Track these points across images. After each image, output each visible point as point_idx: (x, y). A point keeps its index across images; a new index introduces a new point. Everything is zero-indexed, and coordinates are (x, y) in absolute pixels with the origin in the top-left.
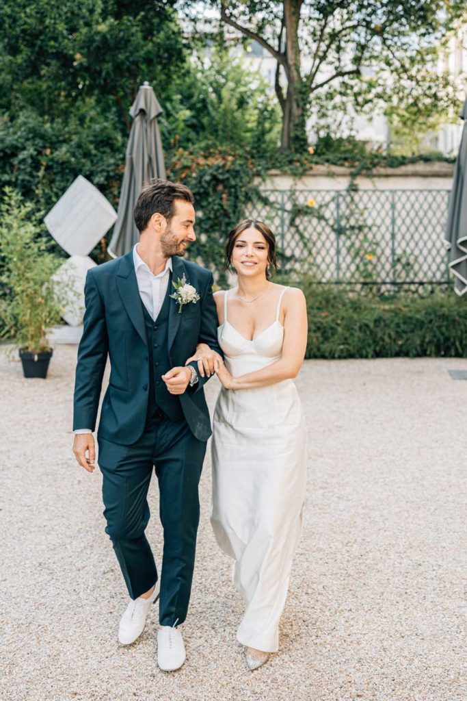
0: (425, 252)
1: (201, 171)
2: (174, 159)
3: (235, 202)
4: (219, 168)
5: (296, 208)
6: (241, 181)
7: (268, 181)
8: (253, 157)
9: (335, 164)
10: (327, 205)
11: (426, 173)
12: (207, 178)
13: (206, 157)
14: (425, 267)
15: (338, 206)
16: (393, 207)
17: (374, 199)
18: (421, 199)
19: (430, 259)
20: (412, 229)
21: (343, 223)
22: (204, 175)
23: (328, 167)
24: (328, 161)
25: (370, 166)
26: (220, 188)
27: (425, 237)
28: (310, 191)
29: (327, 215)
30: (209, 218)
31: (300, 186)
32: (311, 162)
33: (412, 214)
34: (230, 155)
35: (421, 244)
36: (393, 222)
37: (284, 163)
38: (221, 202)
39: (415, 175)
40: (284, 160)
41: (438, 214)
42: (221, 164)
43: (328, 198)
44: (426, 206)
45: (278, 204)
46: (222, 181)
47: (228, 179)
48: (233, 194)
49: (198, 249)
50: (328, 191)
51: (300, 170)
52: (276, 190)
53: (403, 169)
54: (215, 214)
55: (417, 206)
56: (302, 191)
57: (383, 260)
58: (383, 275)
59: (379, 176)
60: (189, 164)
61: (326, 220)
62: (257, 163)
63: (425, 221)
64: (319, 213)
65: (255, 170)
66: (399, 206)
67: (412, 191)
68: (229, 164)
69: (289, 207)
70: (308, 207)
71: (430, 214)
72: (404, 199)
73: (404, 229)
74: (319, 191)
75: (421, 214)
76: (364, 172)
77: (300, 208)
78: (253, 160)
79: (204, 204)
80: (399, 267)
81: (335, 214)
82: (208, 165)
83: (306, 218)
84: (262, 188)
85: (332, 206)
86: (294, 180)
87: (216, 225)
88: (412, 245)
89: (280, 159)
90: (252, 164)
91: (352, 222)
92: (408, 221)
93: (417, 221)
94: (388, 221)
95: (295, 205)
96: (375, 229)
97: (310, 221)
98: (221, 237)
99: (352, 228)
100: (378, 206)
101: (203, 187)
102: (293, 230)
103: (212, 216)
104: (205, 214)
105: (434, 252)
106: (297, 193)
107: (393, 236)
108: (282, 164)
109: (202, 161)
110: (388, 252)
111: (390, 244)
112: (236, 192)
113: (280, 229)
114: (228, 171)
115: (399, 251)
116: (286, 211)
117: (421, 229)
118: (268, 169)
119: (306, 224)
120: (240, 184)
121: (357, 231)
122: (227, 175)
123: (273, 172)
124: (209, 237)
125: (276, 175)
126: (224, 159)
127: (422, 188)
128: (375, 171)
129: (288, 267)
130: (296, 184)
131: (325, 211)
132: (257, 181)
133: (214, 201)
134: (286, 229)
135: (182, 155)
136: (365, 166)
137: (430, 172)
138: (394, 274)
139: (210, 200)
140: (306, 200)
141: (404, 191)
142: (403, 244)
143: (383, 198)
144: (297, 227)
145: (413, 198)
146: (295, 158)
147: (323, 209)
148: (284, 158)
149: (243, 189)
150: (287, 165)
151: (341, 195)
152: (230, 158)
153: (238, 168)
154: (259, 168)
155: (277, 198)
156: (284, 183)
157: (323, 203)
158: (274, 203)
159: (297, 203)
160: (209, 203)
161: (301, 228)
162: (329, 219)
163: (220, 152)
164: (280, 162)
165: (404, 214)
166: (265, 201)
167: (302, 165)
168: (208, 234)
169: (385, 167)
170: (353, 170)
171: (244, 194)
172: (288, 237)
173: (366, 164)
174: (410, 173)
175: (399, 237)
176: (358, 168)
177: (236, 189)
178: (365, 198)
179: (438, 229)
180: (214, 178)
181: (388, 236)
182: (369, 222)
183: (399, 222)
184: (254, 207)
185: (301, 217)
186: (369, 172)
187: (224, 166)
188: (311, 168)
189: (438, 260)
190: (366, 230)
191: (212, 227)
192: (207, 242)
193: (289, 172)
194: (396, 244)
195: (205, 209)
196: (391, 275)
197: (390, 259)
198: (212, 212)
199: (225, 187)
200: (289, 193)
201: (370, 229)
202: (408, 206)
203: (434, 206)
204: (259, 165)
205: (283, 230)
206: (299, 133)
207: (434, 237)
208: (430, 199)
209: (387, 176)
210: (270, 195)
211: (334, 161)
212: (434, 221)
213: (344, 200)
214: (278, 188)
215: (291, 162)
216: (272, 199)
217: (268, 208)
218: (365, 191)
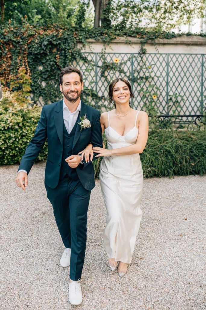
0: (187, 94)
1: (41, 38)
2: (23, 30)
3: (65, 60)
4: (54, 36)
5: (105, 64)
6: (69, 46)
7: (87, 46)
8: (76, 30)
9: (130, 36)
10: (125, 63)
11: (188, 43)
12: (46, 43)
13: (45, 30)
14: (187, 104)
15: (132, 64)
16: (168, 64)
17: (155, 59)
18: (185, 59)
19: (190, 99)
20: (179, 79)
21: (136, 75)
22: (44, 41)
23: (126, 38)
24: (125, 34)
25: (154, 37)
26: (55, 50)
27: (188, 84)
28: (115, 54)
29: (126, 69)
30: (47, 71)
31: (108, 50)
32: (115, 34)
33: (180, 69)
34: (61, 29)
35: (185, 89)
36: (168, 74)
37: (98, 34)
38: (55, 60)
39: (182, 44)
40: (98, 33)
41: (196, 69)
42: (55, 34)
43: (126, 59)
44: (188, 64)
45: (93, 62)
46: (56, 46)
47: (60, 44)
48: (63, 54)
49: (40, 92)
50: (126, 54)
51: (108, 39)
52: (92, 53)
53: (174, 40)
54: (51, 68)
55: (183, 64)
56: (109, 54)
57: (161, 99)
58: (161, 109)
59: (159, 44)
60: (33, 33)
61: (125, 73)
62: (79, 34)
63: (188, 74)
64: (120, 68)
65: (78, 38)
66: (171, 64)
67: (180, 54)
68: (60, 34)
69: (100, 64)
70: (113, 64)
71: (191, 69)
72: (174, 59)
73: (174, 79)
74: (120, 54)
75: (185, 69)
76: (150, 41)
77: (108, 65)
78: (77, 32)
79: (44, 61)
80: (171, 103)
81: (130, 69)
82: (46, 35)
83: (112, 72)
84: (82, 51)
85: (129, 64)
86: (104, 46)
87: (52, 75)
88: (179, 89)
89: (94, 32)
90: (76, 34)
91: (142, 74)
92: (177, 74)
93: (182, 74)
94: (164, 74)
95: (104, 63)
96: (156, 79)
97: (114, 74)
98: (56, 84)
99: (142, 78)
100: (158, 64)
101: (43, 49)
102: (103, 79)
103: (49, 69)
104: (44, 68)
105: (193, 94)
106: (106, 55)
107: (167, 83)
108: (96, 35)
109: (42, 32)
110: (164, 94)
111: (166, 89)
112: (65, 53)
113: (94, 78)
114: (60, 39)
115: (171, 93)
116: (98, 67)
117: (185, 79)
118: (87, 38)
119: (112, 75)
120: (68, 48)
121: (144, 80)
122: (60, 42)
123: (90, 40)
124: (47, 83)
125: (92, 43)
126: (57, 31)
127: (186, 53)
128: (156, 41)
129: (100, 103)
130: (105, 49)
131: (124, 67)
132: (79, 46)
133: (50, 59)
134: (98, 79)
135: (28, 28)
136: (151, 37)
137: (191, 42)
138: (168, 109)
139: (48, 58)
140: (112, 59)
141: (175, 54)
142: (174, 89)
143: (161, 59)
144: (106, 77)
145: (180, 59)
146: (104, 32)
147: (123, 66)
148: (98, 31)
149: (70, 51)
150: (100, 36)
151: (135, 57)
152: (61, 31)
153: (66, 37)
154: (81, 37)
155: (92, 58)
156: (97, 48)
157: (123, 62)
158: (91, 61)
159: (106, 61)
160: (47, 60)
161: (109, 78)
162: (127, 72)
163: (55, 26)
164: (95, 34)
165: (174, 69)
166: (85, 60)
167: (109, 36)
168: (47, 82)
169: (163, 38)
170: (142, 40)
171: (71, 54)
172: (100, 84)
173: (151, 36)
174: (179, 43)
175: (171, 84)
176: (146, 38)
177: (65, 51)
178: (150, 59)
179: (196, 79)
180: (50, 43)
181: (164, 84)
182: (153, 75)
183: (171, 74)
184: (78, 63)
185: (109, 71)
186: (153, 42)
187: (57, 36)
188: (115, 38)
189: (196, 99)
190: (150, 80)
191: (49, 77)
192: (46, 87)
193: (101, 40)
194: (169, 89)
195: (44, 65)
196: (166, 109)
197: (166, 99)
198: (49, 67)
199: (58, 50)
200: (100, 55)
201: (153, 79)
202: (177, 64)
203: (193, 64)
204: (81, 35)
205: (96, 79)
206: (106, 16)
207: (193, 84)
208: (191, 60)
209: (164, 44)
210: (88, 56)
211: (130, 34)
212: (193, 74)
213: (136, 60)
214: (94, 51)
215: (102, 34)
216: (89, 58)
217: (87, 65)
218: (150, 54)
